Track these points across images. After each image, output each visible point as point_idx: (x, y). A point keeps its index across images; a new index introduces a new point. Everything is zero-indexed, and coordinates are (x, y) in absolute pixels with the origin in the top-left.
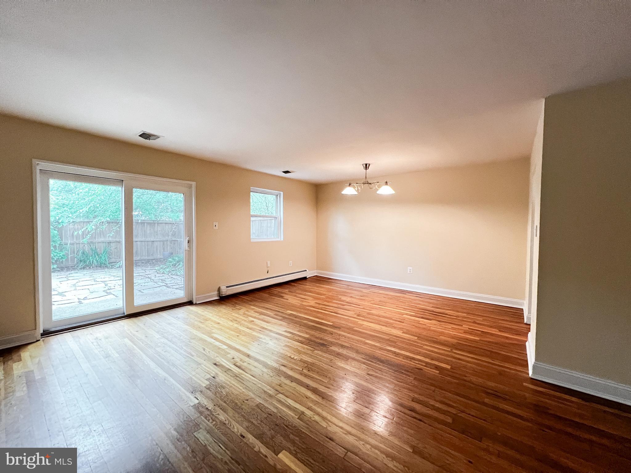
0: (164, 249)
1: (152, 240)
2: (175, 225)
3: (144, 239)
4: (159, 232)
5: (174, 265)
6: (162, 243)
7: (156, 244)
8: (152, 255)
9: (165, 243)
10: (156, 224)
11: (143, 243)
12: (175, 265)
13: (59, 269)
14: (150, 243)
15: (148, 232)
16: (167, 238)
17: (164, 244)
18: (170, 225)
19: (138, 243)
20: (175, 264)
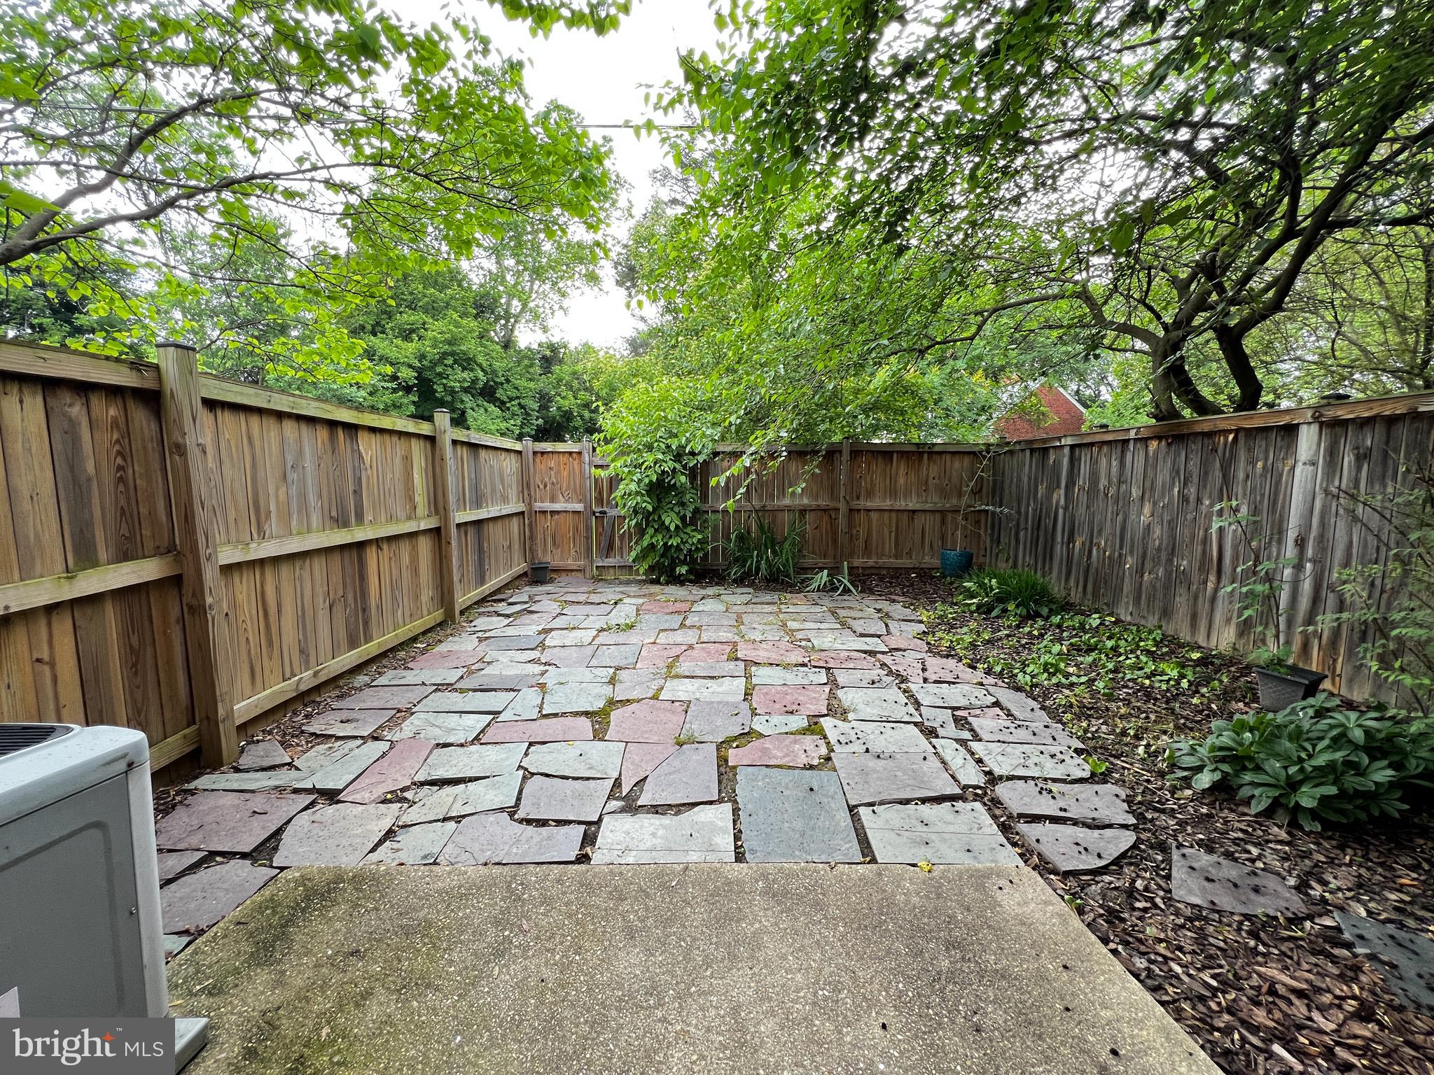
0: (943, 538)
1: (911, 506)
2: (984, 457)
3: (888, 503)
4: (931, 481)
5: (985, 610)
6: (938, 516)
7: (920, 520)
8: (909, 554)
9: (949, 516)
10: (926, 456)
11: (886, 515)
12: (989, 611)
13: (692, 577)
14: (905, 516)
15: (902, 481)
16: (955, 501)
17: (943, 522)
18: (967, 461)
19: (874, 516)
20: (987, 604)
